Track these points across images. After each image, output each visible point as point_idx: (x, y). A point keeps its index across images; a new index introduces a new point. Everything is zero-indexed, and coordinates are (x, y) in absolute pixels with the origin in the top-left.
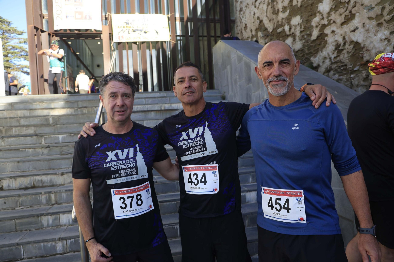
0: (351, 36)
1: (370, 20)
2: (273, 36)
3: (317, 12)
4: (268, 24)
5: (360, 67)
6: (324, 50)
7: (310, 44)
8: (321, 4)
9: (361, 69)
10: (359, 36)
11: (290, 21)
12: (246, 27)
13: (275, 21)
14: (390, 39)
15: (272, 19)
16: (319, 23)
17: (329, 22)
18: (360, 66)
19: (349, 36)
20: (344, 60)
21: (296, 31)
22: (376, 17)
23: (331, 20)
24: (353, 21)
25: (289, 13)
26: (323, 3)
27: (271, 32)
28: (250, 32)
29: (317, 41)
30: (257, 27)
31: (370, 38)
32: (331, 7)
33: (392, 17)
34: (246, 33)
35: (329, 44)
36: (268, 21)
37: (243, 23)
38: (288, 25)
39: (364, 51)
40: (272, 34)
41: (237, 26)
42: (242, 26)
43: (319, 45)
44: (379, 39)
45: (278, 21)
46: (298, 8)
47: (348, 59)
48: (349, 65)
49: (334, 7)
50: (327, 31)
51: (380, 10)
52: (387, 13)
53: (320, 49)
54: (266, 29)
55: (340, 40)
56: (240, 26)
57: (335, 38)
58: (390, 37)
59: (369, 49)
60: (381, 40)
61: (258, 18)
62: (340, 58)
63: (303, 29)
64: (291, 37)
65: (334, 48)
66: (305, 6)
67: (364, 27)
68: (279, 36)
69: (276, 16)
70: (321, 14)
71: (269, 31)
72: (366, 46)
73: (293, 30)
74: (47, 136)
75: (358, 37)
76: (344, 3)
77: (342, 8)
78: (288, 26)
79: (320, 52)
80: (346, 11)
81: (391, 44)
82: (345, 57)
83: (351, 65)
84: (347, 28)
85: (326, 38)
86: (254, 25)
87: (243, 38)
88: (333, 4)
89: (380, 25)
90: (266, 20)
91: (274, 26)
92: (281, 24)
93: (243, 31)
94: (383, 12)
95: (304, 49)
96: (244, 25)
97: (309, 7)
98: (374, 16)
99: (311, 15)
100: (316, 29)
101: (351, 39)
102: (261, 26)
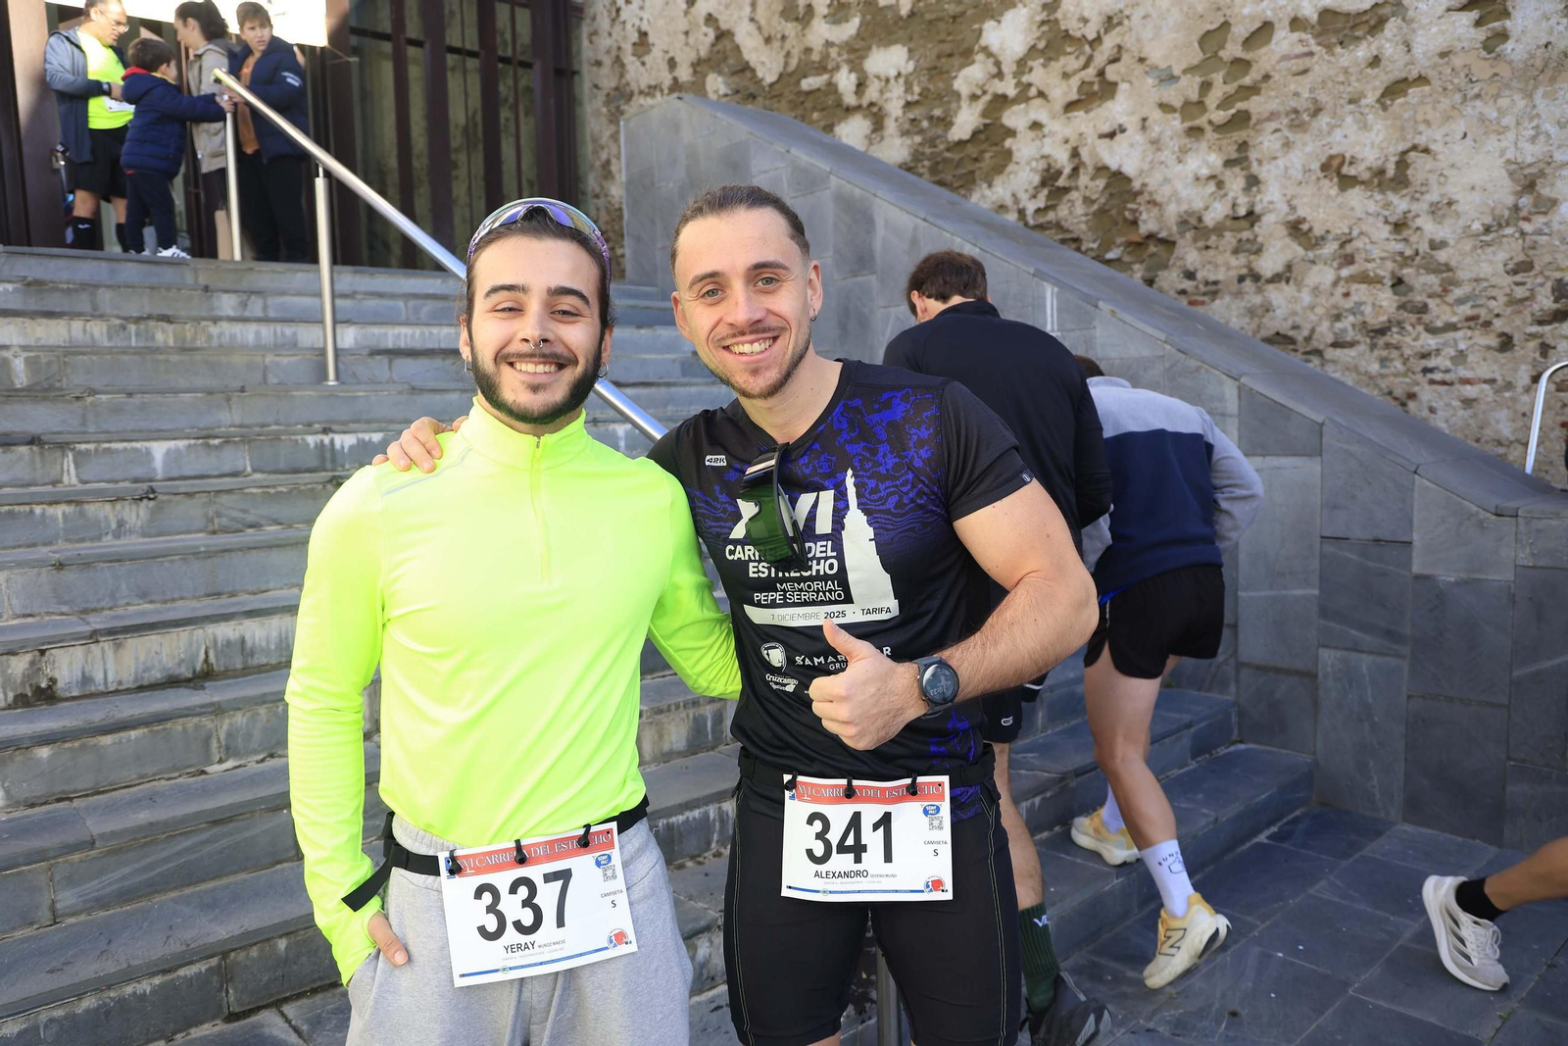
0: (1098, 150)
1: (1164, 112)
2: (779, 101)
3: (976, 48)
4: (756, 49)
5: (1124, 251)
6: (998, 181)
7: (942, 152)
8: (992, 23)
9: (1127, 259)
10: (1127, 155)
11: (863, 58)
12: (643, 43)
13: (793, 47)
14: (1222, 178)
15: (779, 36)
16: (985, 88)
17: (1020, 92)
18: (1126, 247)
19: (1094, 148)
20: (1072, 224)
21: (886, 100)
22: (1182, 108)
23: (1030, 85)
24: (1109, 104)
25: (859, 30)
26: (1003, 24)
27: (772, 85)
28: (665, 67)
29: (969, 145)
30: (703, 53)
31: (1163, 166)
32: (1032, 43)
33: (1229, 118)
34: (642, 69)
35: (1017, 163)
36: (760, 40)
37: (629, 26)
38: (851, 71)
39: (1139, 204)
40: (773, 93)
41: (595, 33)
42: (625, 38)
43: (976, 160)
44: (1191, 175)
45: (808, 50)
46: (901, 18)
47: (1087, 222)
48: (1088, 241)
49: (1042, 45)
50: (1014, 118)
51: (1196, 88)
52: (1218, 102)
53: (977, 173)
54: (745, 69)
55: (1062, 158)
56: (610, 34)
57: (1043, 146)
58: (1222, 173)
59: (1159, 199)
60: (1198, 179)
61: (710, 19)
62: (1056, 215)
63: (916, 97)
64: (865, 117)
65: (1036, 179)
66: (928, 17)
67: (1144, 128)
68: (803, 103)
69: (800, 27)
70: (992, 60)
71: (762, 80)
72: (1149, 188)
73: (872, 93)
74: (91, 447)
75: (1125, 156)
76: (1079, 39)
77: (1070, 54)
78: (853, 77)
79: (985, 185)
80: (1086, 66)
81: (1226, 195)
82: (1074, 213)
83: (1094, 241)
84: (1085, 124)
85: (1008, 143)
86: (687, 44)
87: (628, 84)
88: (1038, 34)
89: (1195, 132)
90: (749, 34)
91: (786, 64)
92: (819, 62)
93: (629, 59)
94: (1206, 96)
95: (916, 167)
96: (636, 35)
97: (941, 25)
98: (1177, 103)
99: (950, 55)
100: (970, 105)
101: (1101, 160)
102: (718, 52)
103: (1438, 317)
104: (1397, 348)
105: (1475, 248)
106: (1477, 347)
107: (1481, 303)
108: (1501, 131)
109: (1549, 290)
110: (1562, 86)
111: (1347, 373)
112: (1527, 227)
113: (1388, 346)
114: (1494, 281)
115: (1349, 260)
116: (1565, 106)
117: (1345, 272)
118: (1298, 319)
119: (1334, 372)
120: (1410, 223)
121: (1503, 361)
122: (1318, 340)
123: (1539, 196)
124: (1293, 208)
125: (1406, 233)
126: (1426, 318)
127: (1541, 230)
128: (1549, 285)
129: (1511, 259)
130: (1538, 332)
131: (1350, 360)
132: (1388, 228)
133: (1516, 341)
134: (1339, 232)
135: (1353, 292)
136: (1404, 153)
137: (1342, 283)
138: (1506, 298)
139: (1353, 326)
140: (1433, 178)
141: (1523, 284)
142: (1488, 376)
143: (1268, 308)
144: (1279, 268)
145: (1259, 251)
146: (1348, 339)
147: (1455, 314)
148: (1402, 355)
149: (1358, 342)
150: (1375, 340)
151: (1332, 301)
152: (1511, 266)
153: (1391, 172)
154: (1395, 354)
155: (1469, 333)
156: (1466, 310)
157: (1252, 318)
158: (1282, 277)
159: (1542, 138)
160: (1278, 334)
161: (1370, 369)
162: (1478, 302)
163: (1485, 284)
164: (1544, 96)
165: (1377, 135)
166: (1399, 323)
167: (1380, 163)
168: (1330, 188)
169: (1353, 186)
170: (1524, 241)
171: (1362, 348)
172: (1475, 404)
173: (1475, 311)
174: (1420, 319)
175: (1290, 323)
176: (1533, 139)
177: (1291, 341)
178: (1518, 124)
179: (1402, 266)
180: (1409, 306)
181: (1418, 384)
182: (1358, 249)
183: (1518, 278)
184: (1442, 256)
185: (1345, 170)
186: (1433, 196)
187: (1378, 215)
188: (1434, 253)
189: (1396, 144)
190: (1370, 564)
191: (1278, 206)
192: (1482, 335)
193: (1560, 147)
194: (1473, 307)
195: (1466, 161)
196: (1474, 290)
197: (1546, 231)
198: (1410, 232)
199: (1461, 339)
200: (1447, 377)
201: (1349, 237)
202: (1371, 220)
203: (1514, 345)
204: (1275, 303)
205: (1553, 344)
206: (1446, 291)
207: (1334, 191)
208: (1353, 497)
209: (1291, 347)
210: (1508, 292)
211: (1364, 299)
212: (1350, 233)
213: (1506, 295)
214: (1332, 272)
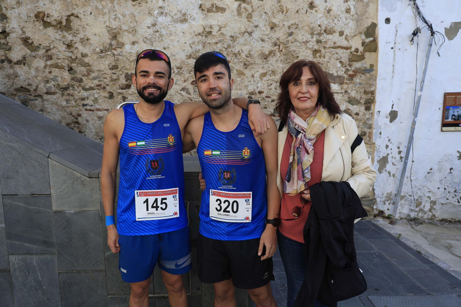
103: (87, 84)
104: (72, 96)
105: (98, 58)
106: (101, 97)
107: (102, 80)
108: (104, 14)
109: (124, 77)
110: (123, 1)
111: (53, 105)
112: (115, 52)
113: (68, 95)
114: (105, 71)
115: (50, 58)
116: (124, 9)
117: (49, 63)
118: (30, 81)
119: (48, 105)
120: (73, 45)
121: (111, 102)
122: (39, 91)
123: (118, 41)
124: (24, 32)
125: (72, 50)
126: (82, 84)
127: (120, 54)
128: (124, 75)
129: (111, 64)
130: (121, 92)
131: (54, 100)
132: (65, 46)
133: (114, 95)
134: (45, 45)
135: (53, 72)
136: (69, 16)
137: (48, 67)
138: (110, 79)
139: (54, 85)
140: (81, 28)
141: (115, 74)
142: (106, 108)
143: (16, 76)
144: (20, 58)
145: (10, 49)
146: (52, 91)
147: (93, 83)
148: (74, 99)
149: (57, 93)
150: (63, 92)
151: (45, 74)
152: (110, 67)
153: (64, 23)
154: (71, 98)
155: (98, 91)
156: (96, 82)
157: (9, 79)
158: (22, 62)
159: (117, 19)
160: (22, 87)
161: (62, 104)
162: (100, 80)
163: (103, 73)
164: (117, 4)
165: (58, 6)
166: (72, 86)
167: (59, 18)
168: (39, 26)
169: (50, 27)
170: (114, 57)
171: (58, 95)
172: (102, 118)
173: (99, 83)
174: (80, 84)
175: (27, 83)
176: (115, 19)
177: (29, 91)
178: (109, 12)
179: (72, 63)
180: (75, 79)
181: (81, 110)
182: (53, 54)
183: (113, 71)
184: (86, 60)
185: (45, 19)
186: (81, 36)
187: (61, 40)
188: (83, 58)
189: (65, 12)
190: (31, 208)
191: (17, 30)
192: (103, 92)
193: (123, 24)
194: (99, 81)
195: (92, 23)
196: (99, 74)
197: (121, 54)
198: (74, 49)
199: (96, 93)
200: (92, 108)
201: (49, 48)
202: (58, 42)
203: (114, 97)
204: (19, 73)
205: (127, 97)
206: (88, 74)
207: (41, 27)
208: (17, 172)
209: (29, 93)
210: (111, 76)
211: (57, 75)
212: (50, 46)
213: (110, 77)
214: (43, 62)
